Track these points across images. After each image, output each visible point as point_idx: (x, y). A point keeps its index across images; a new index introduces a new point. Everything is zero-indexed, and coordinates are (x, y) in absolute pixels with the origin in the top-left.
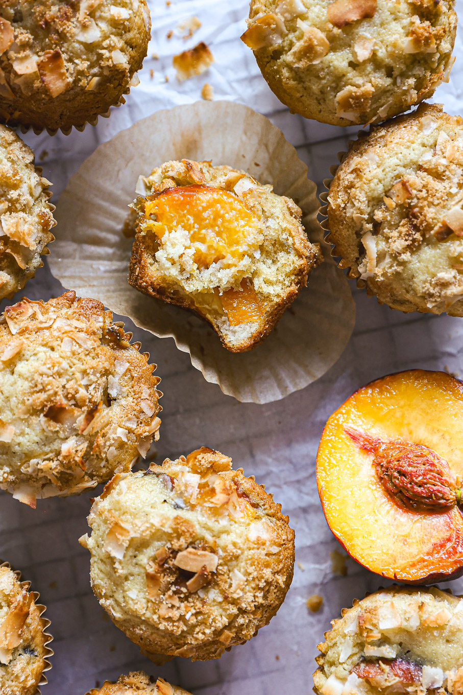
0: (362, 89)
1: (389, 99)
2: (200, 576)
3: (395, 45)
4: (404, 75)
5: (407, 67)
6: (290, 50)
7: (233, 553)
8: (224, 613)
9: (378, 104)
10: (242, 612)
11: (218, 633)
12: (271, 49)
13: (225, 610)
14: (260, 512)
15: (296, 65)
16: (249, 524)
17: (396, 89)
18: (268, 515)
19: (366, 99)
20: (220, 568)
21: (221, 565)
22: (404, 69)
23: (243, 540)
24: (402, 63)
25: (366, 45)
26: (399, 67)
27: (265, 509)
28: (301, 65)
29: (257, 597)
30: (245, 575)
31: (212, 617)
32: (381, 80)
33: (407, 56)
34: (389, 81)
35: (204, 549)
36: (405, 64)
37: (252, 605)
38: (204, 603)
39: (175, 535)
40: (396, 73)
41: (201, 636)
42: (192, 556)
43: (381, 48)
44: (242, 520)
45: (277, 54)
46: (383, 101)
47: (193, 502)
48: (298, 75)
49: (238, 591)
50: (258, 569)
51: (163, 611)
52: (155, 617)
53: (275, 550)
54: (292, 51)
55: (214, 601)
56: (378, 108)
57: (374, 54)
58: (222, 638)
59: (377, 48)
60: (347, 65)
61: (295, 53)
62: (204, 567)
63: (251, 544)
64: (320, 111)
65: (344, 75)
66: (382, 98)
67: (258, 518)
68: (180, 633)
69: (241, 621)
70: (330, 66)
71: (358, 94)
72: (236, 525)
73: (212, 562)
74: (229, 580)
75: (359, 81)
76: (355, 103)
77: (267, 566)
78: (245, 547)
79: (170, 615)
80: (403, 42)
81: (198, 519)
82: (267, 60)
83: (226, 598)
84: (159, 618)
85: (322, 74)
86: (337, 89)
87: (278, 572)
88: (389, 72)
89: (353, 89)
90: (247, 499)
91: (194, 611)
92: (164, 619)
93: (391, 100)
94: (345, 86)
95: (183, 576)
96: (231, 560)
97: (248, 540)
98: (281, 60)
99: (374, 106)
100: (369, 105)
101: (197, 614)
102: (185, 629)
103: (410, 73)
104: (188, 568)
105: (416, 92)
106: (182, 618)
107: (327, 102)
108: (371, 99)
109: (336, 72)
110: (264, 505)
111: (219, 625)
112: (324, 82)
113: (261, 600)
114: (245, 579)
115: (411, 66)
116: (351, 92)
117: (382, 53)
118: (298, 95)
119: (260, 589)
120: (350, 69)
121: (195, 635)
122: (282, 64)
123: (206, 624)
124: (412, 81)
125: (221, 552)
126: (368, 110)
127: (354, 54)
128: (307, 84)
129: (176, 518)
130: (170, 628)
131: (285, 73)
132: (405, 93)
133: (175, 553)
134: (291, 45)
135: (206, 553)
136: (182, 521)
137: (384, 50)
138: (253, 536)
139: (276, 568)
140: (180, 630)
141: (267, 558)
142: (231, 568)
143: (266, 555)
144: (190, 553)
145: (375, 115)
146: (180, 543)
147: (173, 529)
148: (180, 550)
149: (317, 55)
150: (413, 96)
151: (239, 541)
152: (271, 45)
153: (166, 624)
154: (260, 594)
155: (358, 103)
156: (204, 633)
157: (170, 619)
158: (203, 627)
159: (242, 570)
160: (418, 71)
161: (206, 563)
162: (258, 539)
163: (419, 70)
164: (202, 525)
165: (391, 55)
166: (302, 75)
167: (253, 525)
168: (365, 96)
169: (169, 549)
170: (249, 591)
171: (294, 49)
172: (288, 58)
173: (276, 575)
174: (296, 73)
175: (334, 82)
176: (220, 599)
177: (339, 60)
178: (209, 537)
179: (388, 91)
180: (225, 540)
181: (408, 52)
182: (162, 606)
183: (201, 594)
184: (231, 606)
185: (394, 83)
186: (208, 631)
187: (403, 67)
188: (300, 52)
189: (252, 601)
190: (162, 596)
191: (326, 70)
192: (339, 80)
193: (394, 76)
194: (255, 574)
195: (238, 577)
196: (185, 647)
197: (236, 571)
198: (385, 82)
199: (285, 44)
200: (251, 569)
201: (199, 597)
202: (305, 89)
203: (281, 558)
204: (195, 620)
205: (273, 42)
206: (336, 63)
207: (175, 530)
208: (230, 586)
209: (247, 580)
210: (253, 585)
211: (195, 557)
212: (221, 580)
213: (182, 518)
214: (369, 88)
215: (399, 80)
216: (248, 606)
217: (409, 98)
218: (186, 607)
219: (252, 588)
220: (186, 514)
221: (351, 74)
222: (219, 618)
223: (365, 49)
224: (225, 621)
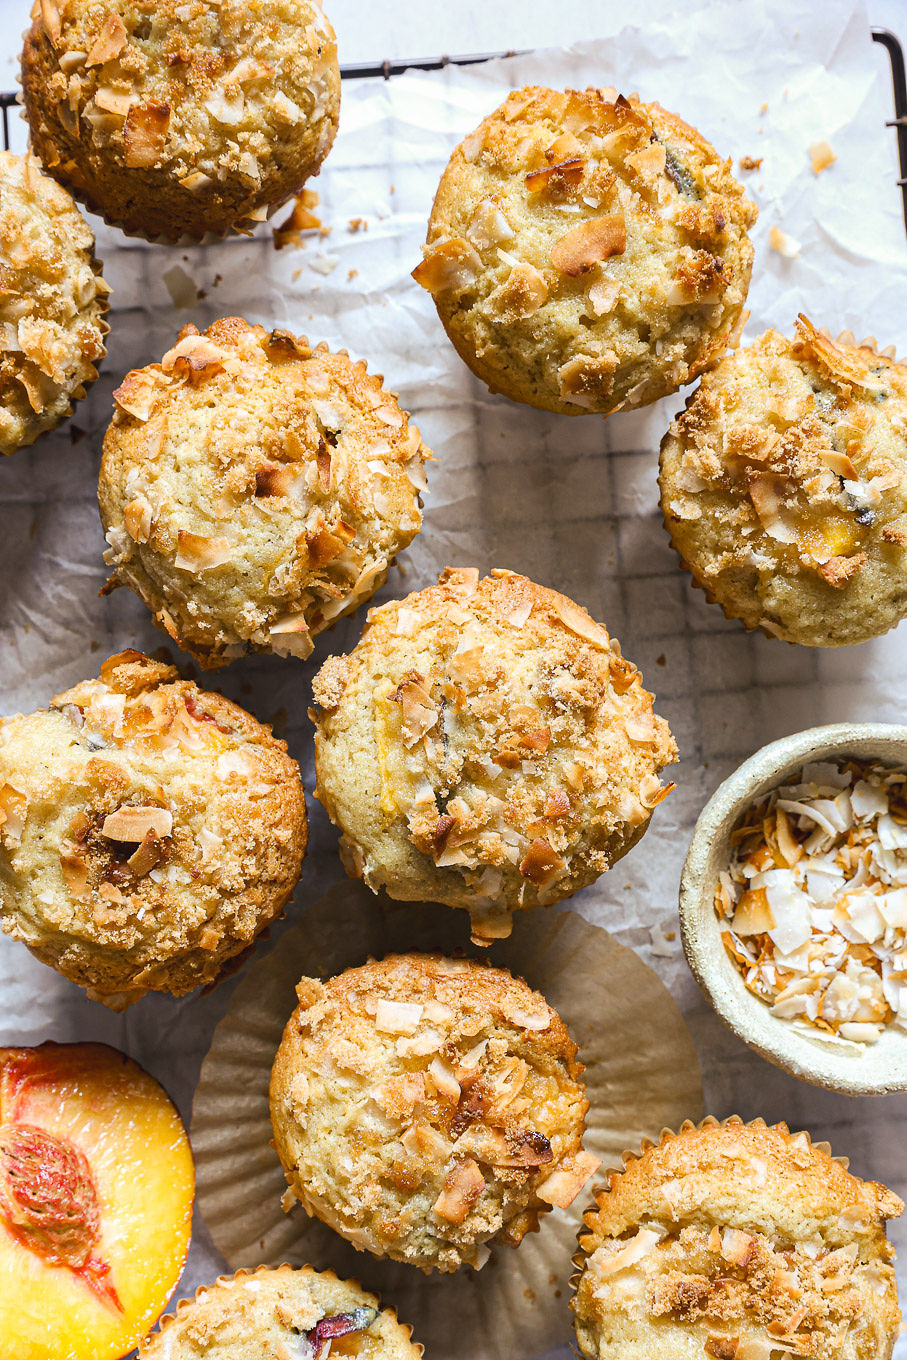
0: (601, 359)
1: (645, 375)
2: (146, 846)
3: (652, 292)
4: (666, 338)
5: (673, 326)
6: (488, 295)
7: (194, 802)
8: (198, 901)
9: (626, 383)
10: (228, 894)
11: (193, 935)
12: (458, 292)
13: (197, 895)
14: (236, 738)
15: (497, 320)
16: (216, 758)
17: (655, 360)
18: (249, 742)
19: (607, 375)
20: (177, 829)
21: (178, 825)
22: (668, 329)
23: (208, 781)
24: (664, 319)
25: (607, 292)
26: (660, 325)
27: (243, 733)
28: (505, 319)
29: (247, 866)
30: (221, 835)
31: (179, 910)
32: (631, 346)
33: (673, 310)
34: (644, 347)
35: (147, 804)
36: (669, 321)
37: (241, 879)
38: (162, 890)
39: (95, 790)
40: (655, 334)
41: (168, 944)
42: (129, 818)
43: (630, 296)
44: (204, 753)
45: (467, 301)
46: (634, 378)
47: (118, 734)
48: (499, 335)
49: (214, 861)
50: (240, 822)
51: (101, 915)
52: (90, 927)
53: (265, 789)
54: (491, 297)
55: (179, 884)
56: (626, 389)
57: (620, 305)
58: (203, 943)
59: (623, 295)
60: (577, 321)
61: (495, 301)
62: (151, 831)
63: (222, 784)
64: (535, 392)
65: (572, 338)
66: (634, 373)
67: (233, 747)
68: (132, 944)
69: (228, 908)
70: (550, 323)
71: (594, 367)
72: (195, 761)
73: (163, 822)
74: (196, 848)
75: (596, 346)
76: (588, 381)
77: (255, 815)
78: (214, 792)
79: (112, 918)
80: (666, 288)
81: (129, 761)
82: (451, 309)
83: (196, 876)
84: (96, 927)
85: (537, 335)
86: (561, 358)
87: (276, 825)
88: (645, 334)
89: (587, 359)
90: (213, 722)
91: (148, 907)
92: (104, 927)
93: (646, 376)
94: (573, 354)
95: (121, 850)
96: (193, 814)
97: (216, 779)
98: (474, 310)
99: (621, 385)
100: (612, 384)
101: (156, 909)
102: (140, 937)
103: (677, 336)
104: (125, 838)
105: (686, 365)
106: (131, 920)
107: (546, 378)
108: (615, 375)
109: (561, 332)
110: (240, 727)
111: (194, 921)
112: (540, 346)
113: (252, 870)
114: (221, 840)
115: (680, 325)
116: (582, 364)
117: (632, 304)
118: (500, 366)
119: (249, 852)
120: (582, 327)
121: (158, 945)
122: (475, 316)
123: (173, 924)
124: (680, 349)
125: (174, 806)
126: (611, 392)
127: (589, 304)
128: (514, 349)
129: (92, 762)
130: (116, 940)
131: (481, 331)
132: (670, 366)
133: (99, 818)
134: (490, 287)
135: (150, 808)
136: (101, 765)
137: (635, 299)
138: (223, 772)
139: (272, 817)
140: (132, 939)
141: (253, 804)
142: (195, 828)
143: (251, 798)
144: (125, 813)
145: (622, 398)
146: (104, 800)
147: (89, 780)
148: (106, 813)
149: (530, 306)
150: (682, 371)
151: (200, 783)
152: (459, 287)
153: (109, 934)
154: (251, 861)
155: (594, 381)
156: (172, 939)
157: (112, 926)
158: (168, 929)
159: (215, 828)
160: (689, 332)
161: (154, 826)
162: (233, 775)
163: (692, 331)
164: (138, 768)
165: (648, 308)
166: (507, 335)
167: (222, 759)
168: (605, 371)
169: (90, 813)
170: (232, 860)
171: (495, 294)
172: (484, 307)
173: (274, 830)
174: (497, 331)
175: (556, 347)
176: (187, 880)
177: (565, 314)
178: (151, 784)
179: (643, 363)
180: (179, 785)
181: (674, 303)
182: (96, 907)
183: (156, 876)
184: (207, 888)
185: (652, 351)
186: (177, 934)
187: (666, 326)
188: (503, 298)
189: (240, 874)
190: (94, 892)
191: (544, 329)
192: (563, 345)
193: (652, 340)
194: (236, 831)
195: (210, 839)
196: (148, 968)
197: (205, 831)
198: (637, 348)
199: (480, 285)
200: (228, 824)
201: (153, 882)
202: (511, 356)
203: (278, 801)
204: (154, 919)
205: (462, 282)
206: (560, 318)
207: (94, 782)
208: (201, 856)
209: (224, 843)
210: (236, 848)
211: (135, 818)
212: (181, 848)
213: (102, 761)
214: (611, 358)
215: (659, 346)
216: (234, 883)
217: (675, 373)
218: (134, 902)
219: (236, 853)
220: (110, 756)
221: (584, 335)
222: (192, 910)
223: (605, 296)
224: (202, 913)
